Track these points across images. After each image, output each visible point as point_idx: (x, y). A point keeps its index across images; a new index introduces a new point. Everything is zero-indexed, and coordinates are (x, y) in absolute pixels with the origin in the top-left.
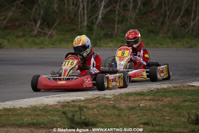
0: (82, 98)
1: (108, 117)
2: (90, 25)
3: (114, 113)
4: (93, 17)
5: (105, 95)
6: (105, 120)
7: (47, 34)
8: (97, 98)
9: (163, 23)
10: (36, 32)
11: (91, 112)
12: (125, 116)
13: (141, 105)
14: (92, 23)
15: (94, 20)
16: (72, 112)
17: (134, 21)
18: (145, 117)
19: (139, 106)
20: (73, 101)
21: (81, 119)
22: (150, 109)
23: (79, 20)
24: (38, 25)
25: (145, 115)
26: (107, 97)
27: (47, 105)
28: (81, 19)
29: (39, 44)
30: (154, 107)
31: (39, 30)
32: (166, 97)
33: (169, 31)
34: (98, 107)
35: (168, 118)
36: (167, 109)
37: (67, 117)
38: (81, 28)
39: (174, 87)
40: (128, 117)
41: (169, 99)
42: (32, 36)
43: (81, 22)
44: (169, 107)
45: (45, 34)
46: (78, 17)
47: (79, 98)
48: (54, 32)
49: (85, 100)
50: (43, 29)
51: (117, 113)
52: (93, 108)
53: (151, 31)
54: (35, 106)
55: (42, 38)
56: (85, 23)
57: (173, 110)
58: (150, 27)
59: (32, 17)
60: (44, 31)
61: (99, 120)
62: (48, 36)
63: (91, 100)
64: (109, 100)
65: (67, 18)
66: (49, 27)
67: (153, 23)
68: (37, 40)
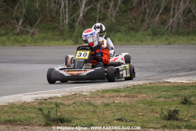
0: (59, 95)
1: (83, 113)
2: (71, 23)
3: (89, 109)
4: (75, 15)
5: (82, 92)
6: (80, 117)
7: (29, 32)
8: (74, 94)
9: (143, 21)
10: (18, 30)
11: (67, 108)
12: (100, 112)
13: (116, 101)
14: (74, 21)
15: (76, 18)
16: (48, 108)
17: (114, 19)
18: (119, 113)
19: (114, 103)
20: (51, 98)
21: (57, 115)
22: (124, 106)
23: (61, 18)
24: (20, 24)
25: (119, 111)
26: (84, 94)
27: (25, 102)
28: (63, 17)
29: (21, 42)
30: (128, 103)
31: (22, 28)
32: (141, 93)
33: (148, 28)
34: (74, 103)
35: (141, 114)
36: (141, 105)
37: (43, 114)
38: (63, 26)
39: (150, 84)
40: (103, 114)
41: (144, 95)
42: (14, 35)
43: (63, 20)
44: (143, 104)
45: (27, 32)
46: (60, 15)
47: (56, 95)
48: (35, 30)
49: (62, 97)
50: (25, 27)
51: (92, 109)
52: (69, 105)
53: (132, 29)
54: (12, 103)
55: (24, 36)
56: (67, 21)
57: (147, 106)
58: (130, 24)
59: (14, 16)
60: (26, 29)
61: (74, 116)
62: (30, 34)
63: (67, 97)
64: (85, 96)
65: (48, 16)
66: (31, 25)
67: (133, 21)
68: (20, 38)
